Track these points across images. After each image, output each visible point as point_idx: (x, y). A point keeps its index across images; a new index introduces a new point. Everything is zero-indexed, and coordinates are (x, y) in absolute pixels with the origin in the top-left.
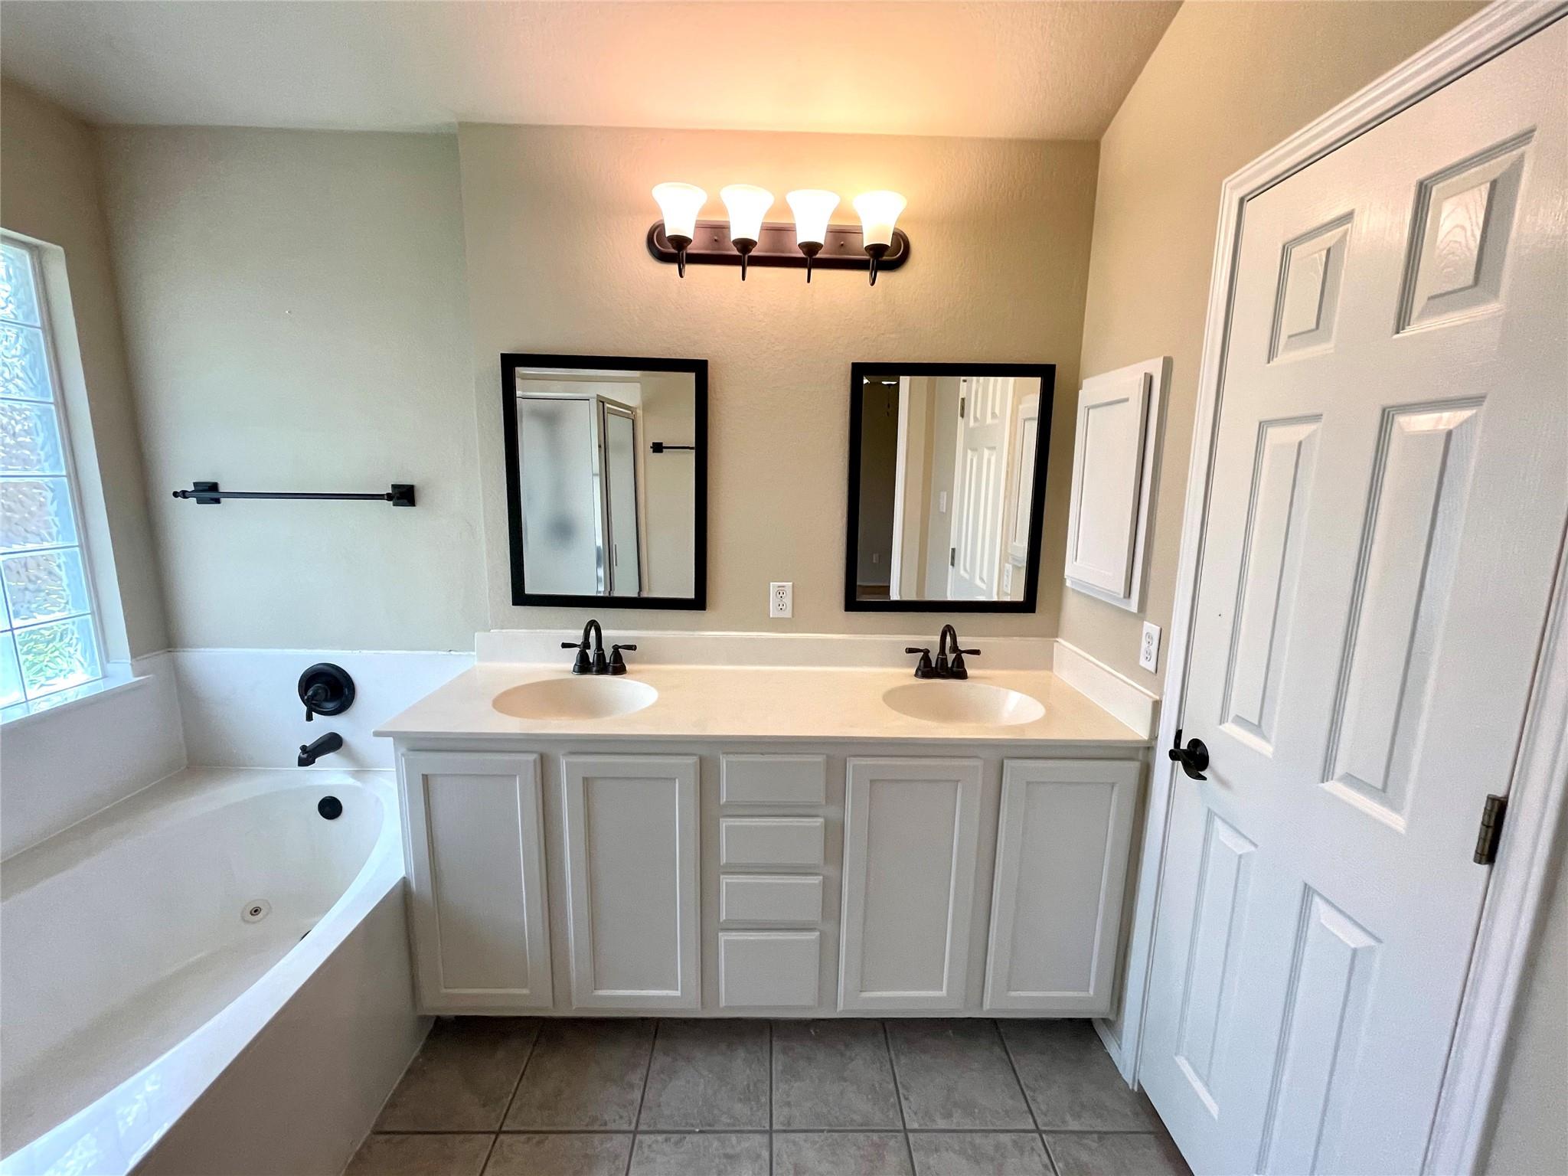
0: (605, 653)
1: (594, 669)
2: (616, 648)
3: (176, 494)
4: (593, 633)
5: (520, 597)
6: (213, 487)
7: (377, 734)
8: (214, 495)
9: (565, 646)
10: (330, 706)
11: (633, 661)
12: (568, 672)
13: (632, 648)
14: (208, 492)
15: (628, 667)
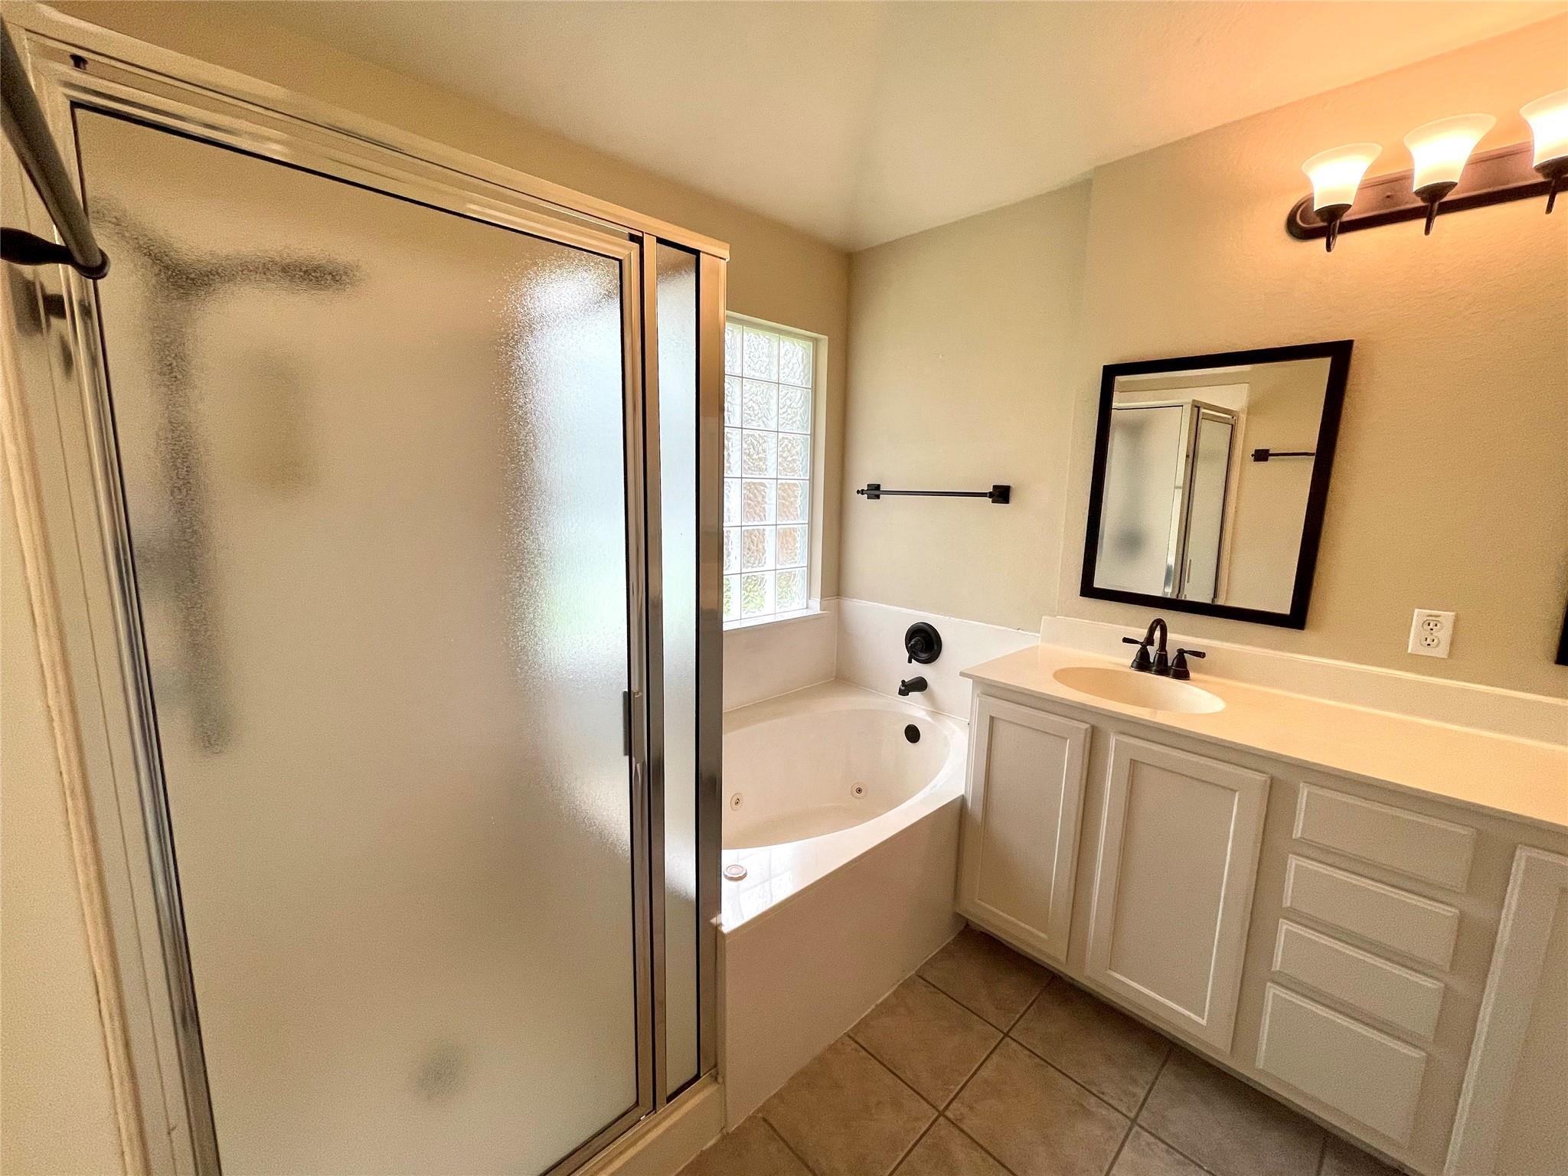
1: (1154, 668)
2: (1181, 653)
3: (858, 492)
4: (1157, 634)
5: (1088, 589)
6: (878, 487)
7: (962, 674)
8: (877, 492)
9: (1126, 640)
10: (924, 656)
11: (1199, 670)
12: (1125, 666)
13: (1200, 655)
14: (874, 491)
15: (1192, 674)
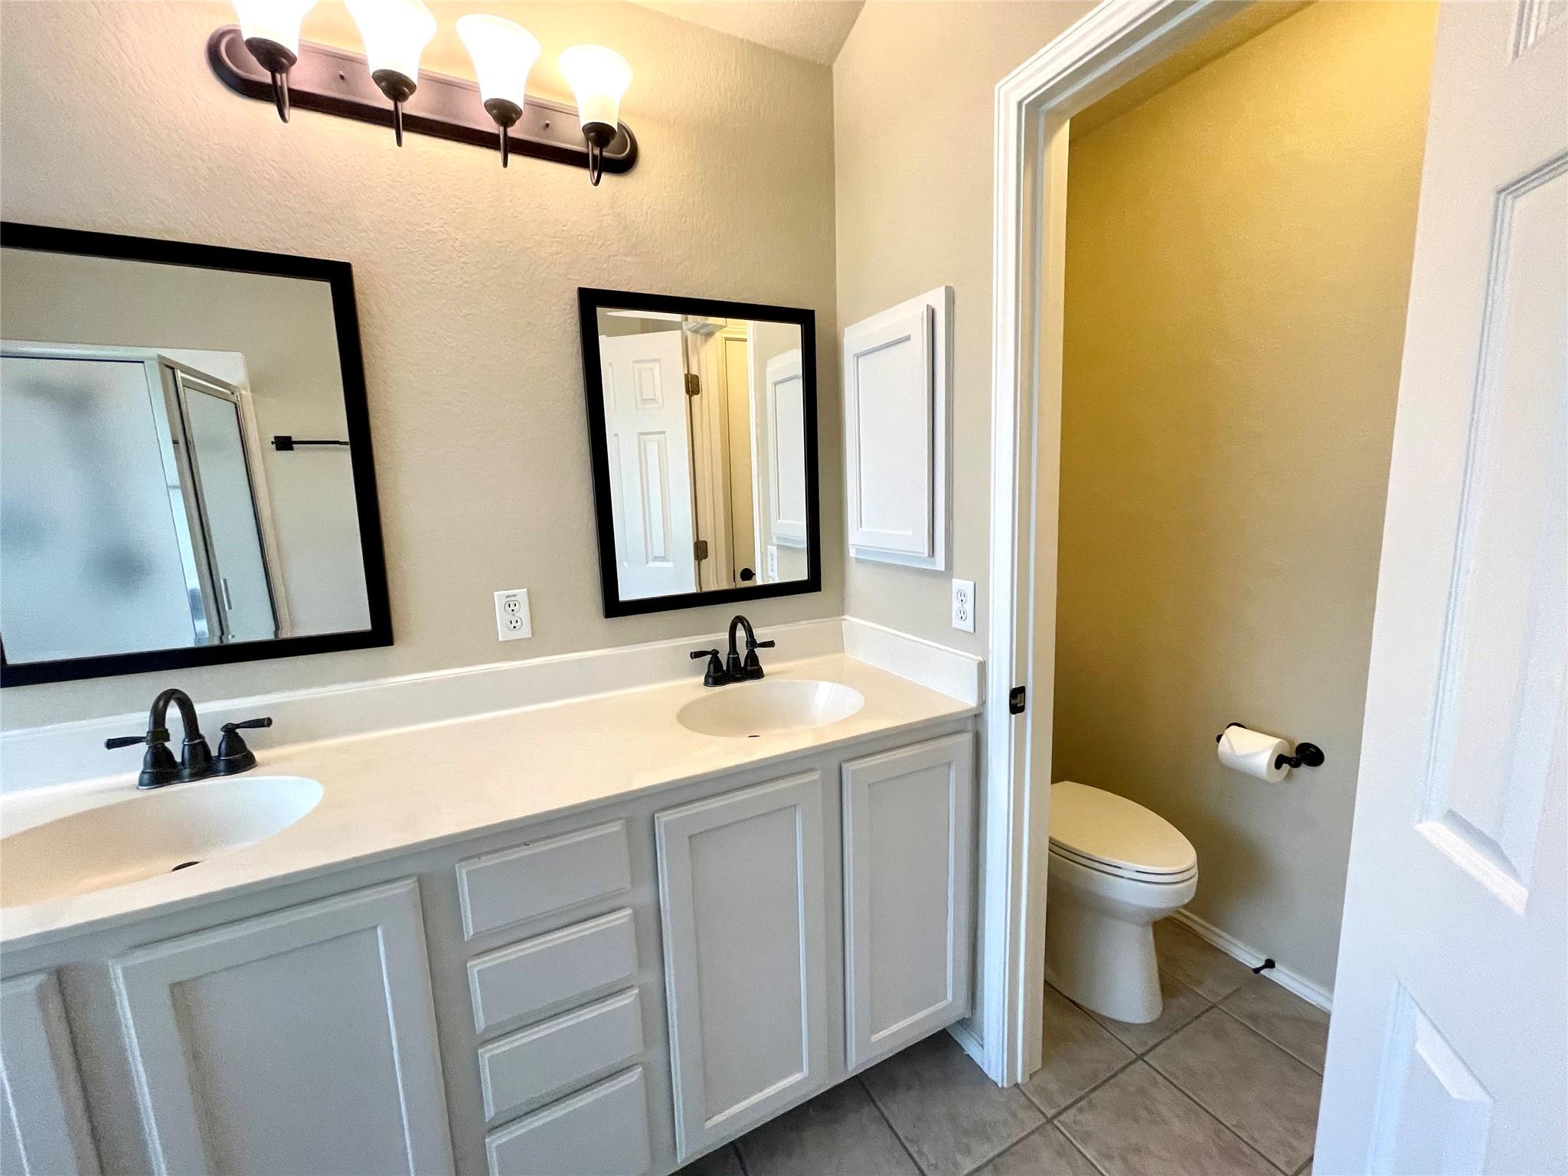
0: (207, 740)
1: (187, 772)
2: (230, 731)
9: (111, 744)
11: (269, 747)
12: (128, 788)
13: (264, 723)
15: (258, 755)
